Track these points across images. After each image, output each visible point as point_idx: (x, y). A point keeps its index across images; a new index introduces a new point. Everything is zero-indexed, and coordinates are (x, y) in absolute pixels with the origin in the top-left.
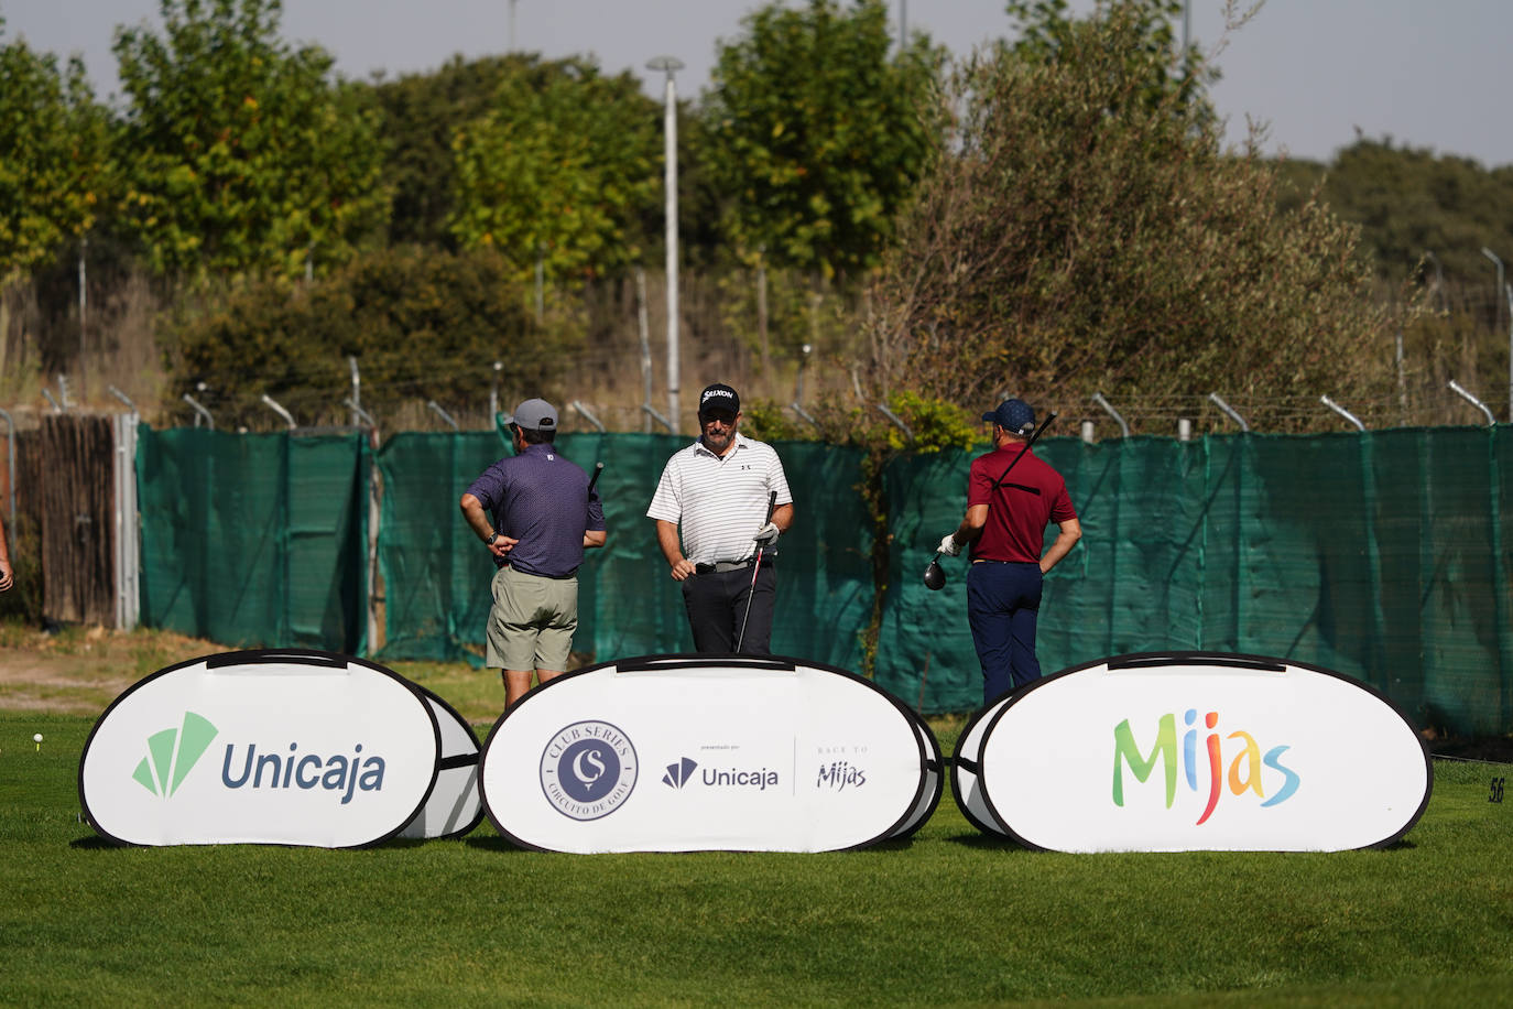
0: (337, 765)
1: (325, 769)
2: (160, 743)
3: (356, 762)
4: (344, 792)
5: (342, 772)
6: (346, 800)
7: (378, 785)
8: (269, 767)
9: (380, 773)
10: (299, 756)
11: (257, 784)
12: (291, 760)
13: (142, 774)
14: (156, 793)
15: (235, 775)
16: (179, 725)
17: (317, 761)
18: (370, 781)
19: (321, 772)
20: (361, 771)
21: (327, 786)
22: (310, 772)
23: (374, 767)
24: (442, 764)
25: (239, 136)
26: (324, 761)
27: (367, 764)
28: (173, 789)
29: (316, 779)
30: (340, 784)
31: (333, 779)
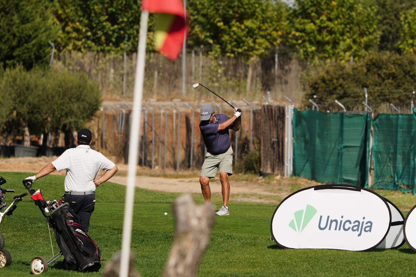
0: (357, 224)
1: (353, 225)
2: (298, 214)
3: (363, 223)
4: (359, 232)
5: (358, 226)
6: (359, 235)
7: (370, 230)
8: (334, 224)
9: (371, 227)
10: (344, 220)
11: (330, 229)
12: (341, 222)
13: (292, 225)
14: (296, 231)
15: (323, 226)
16: (304, 208)
17: (350, 222)
18: (368, 229)
19: (351, 226)
20: (365, 225)
21: (353, 230)
22: (347, 225)
23: (369, 224)
24: (392, 224)
25: (330, 14)
26: (352, 222)
27: (366, 223)
28: (302, 231)
29: (349, 228)
30: (358, 230)
31: (355, 228)
